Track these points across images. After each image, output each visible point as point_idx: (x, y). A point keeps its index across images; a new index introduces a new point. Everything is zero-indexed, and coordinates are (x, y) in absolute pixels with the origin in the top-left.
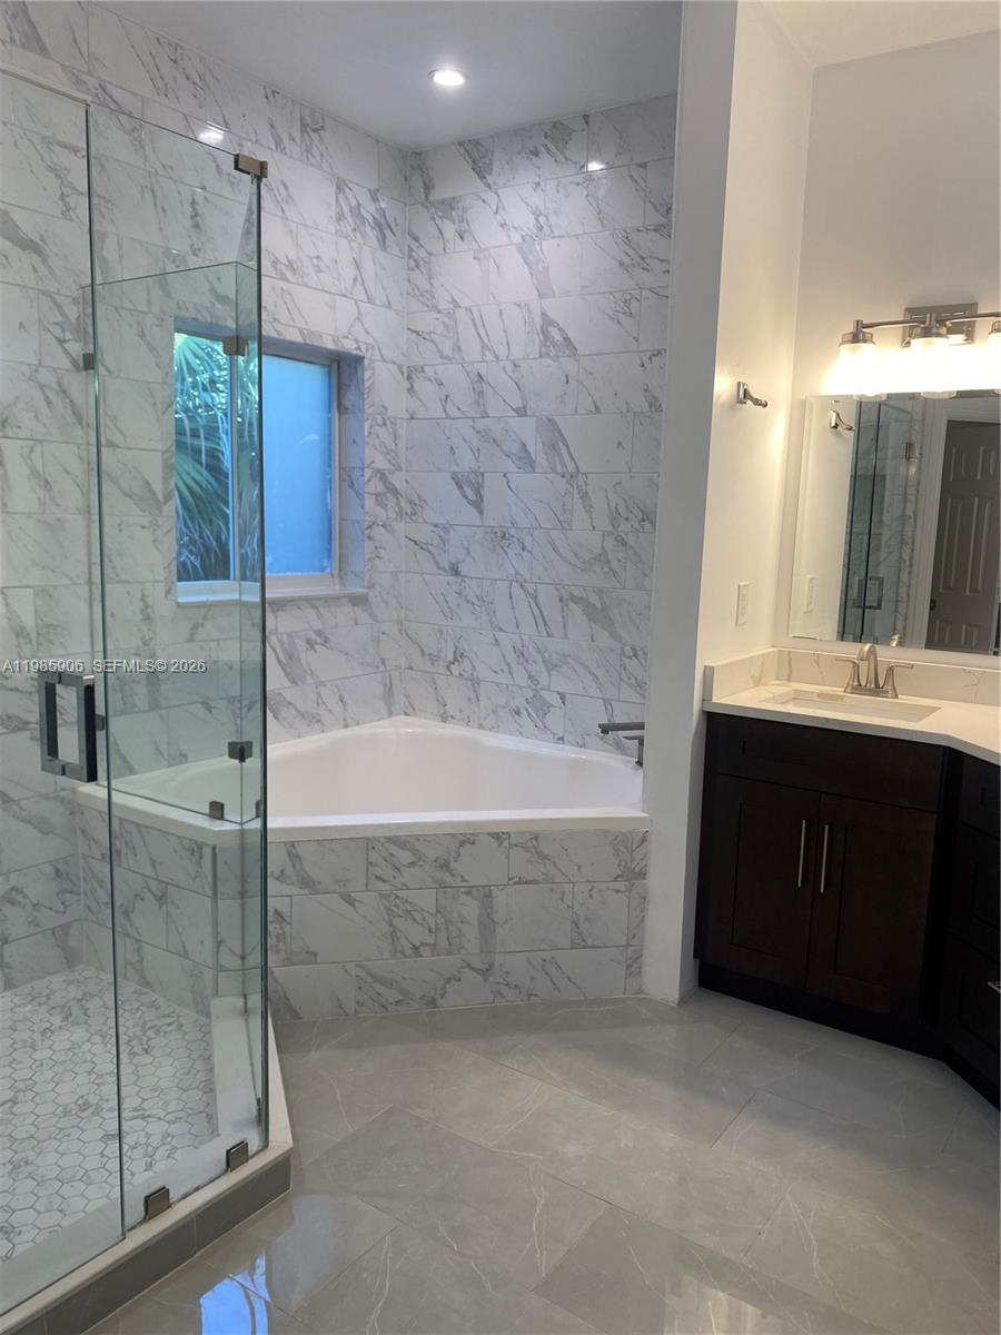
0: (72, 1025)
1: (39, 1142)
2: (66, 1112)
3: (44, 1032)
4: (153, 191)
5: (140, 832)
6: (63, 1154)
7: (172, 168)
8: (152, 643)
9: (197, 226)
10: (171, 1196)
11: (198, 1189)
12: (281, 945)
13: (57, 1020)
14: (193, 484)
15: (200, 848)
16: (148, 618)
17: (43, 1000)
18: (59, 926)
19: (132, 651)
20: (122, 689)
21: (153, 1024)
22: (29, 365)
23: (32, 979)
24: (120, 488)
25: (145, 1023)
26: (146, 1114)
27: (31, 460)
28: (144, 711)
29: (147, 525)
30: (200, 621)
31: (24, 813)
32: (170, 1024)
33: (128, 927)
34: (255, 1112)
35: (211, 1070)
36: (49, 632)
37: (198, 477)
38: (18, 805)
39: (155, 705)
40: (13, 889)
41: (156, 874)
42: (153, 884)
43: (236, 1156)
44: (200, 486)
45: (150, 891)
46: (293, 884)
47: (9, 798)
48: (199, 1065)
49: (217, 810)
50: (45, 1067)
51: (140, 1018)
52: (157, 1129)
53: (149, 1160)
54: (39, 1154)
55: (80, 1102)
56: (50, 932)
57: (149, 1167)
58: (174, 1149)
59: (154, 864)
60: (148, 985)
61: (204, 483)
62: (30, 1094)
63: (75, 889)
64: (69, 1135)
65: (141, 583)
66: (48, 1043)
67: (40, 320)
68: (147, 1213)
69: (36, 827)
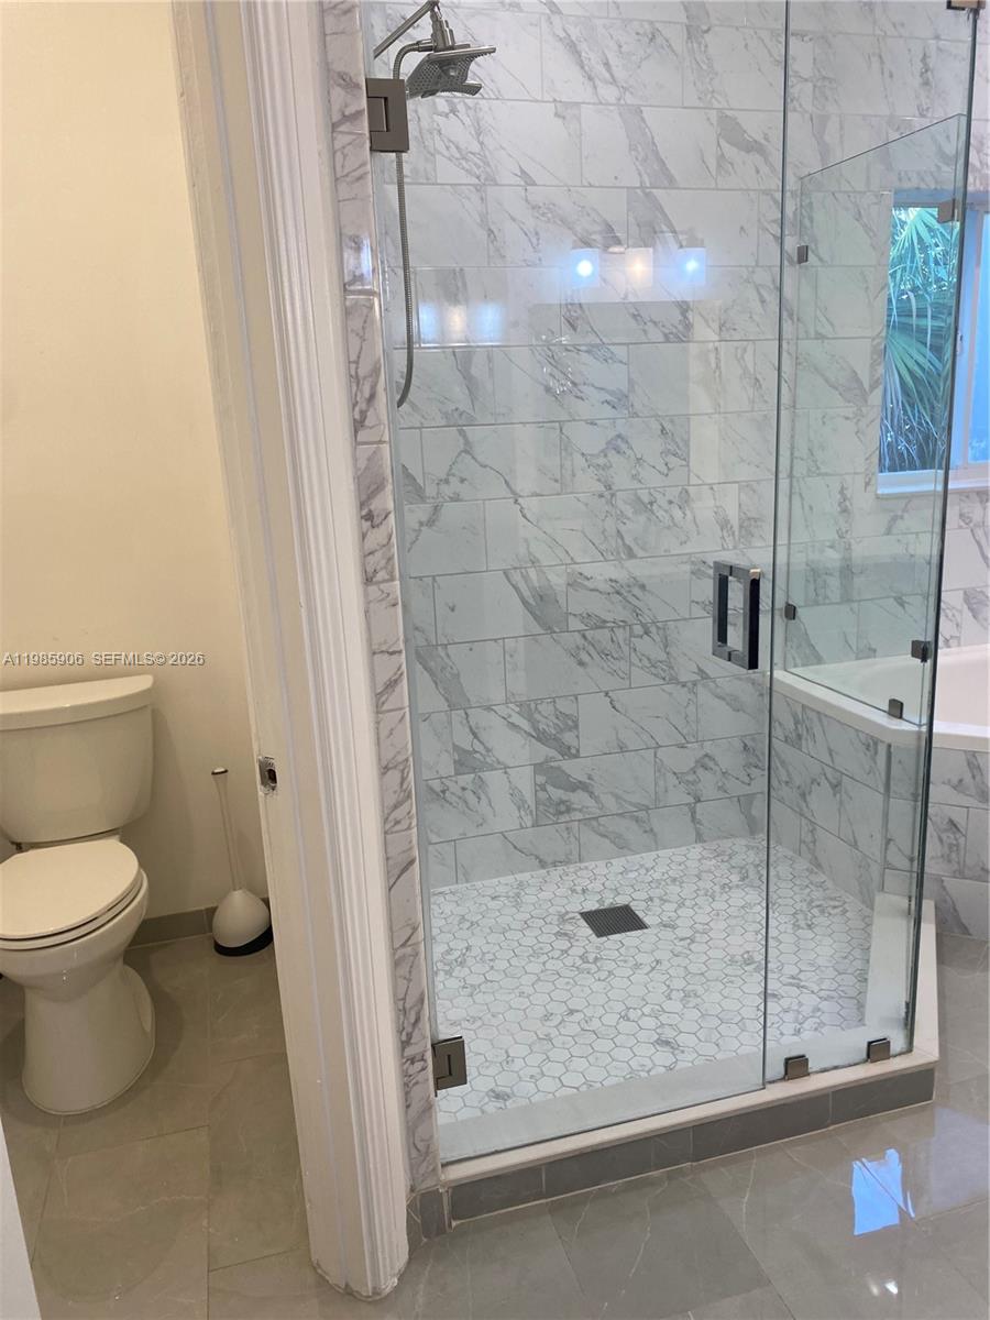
0: (748, 886)
1: (708, 980)
2: (733, 961)
3: (723, 886)
4: (880, 57)
5: (820, 720)
6: (726, 997)
7: (903, 25)
8: (848, 536)
9: (926, 83)
10: (810, 1066)
11: (836, 1068)
12: (954, 855)
13: (735, 878)
14: (916, 368)
15: (876, 744)
16: (845, 511)
17: (726, 858)
18: (744, 796)
19: (828, 544)
20: (815, 581)
21: (818, 903)
22: (747, 267)
23: (719, 838)
24: (827, 381)
25: (812, 901)
26: (802, 984)
27: (744, 360)
28: (837, 603)
29: (851, 416)
30: (900, 513)
31: (718, 690)
32: (835, 907)
33: (805, 809)
34: (903, 1015)
35: (868, 961)
36: (750, 525)
37: (921, 360)
38: (714, 682)
39: (846, 599)
40: (706, 755)
41: (833, 761)
42: (829, 771)
43: (878, 1050)
44: (923, 369)
45: (826, 778)
46: (971, 796)
47: (707, 674)
48: (857, 953)
49: (896, 709)
50: (721, 917)
51: (809, 895)
52: (810, 1001)
53: (798, 1026)
54: (706, 991)
55: (745, 956)
56: (736, 799)
57: (798, 1032)
58: (822, 1024)
59: (830, 752)
60: (819, 866)
61: (927, 365)
62: (706, 938)
63: (760, 765)
64: (732, 982)
65: (841, 475)
66: (725, 896)
67: (759, 220)
68: (786, 1073)
69: (728, 704)
